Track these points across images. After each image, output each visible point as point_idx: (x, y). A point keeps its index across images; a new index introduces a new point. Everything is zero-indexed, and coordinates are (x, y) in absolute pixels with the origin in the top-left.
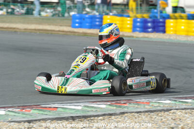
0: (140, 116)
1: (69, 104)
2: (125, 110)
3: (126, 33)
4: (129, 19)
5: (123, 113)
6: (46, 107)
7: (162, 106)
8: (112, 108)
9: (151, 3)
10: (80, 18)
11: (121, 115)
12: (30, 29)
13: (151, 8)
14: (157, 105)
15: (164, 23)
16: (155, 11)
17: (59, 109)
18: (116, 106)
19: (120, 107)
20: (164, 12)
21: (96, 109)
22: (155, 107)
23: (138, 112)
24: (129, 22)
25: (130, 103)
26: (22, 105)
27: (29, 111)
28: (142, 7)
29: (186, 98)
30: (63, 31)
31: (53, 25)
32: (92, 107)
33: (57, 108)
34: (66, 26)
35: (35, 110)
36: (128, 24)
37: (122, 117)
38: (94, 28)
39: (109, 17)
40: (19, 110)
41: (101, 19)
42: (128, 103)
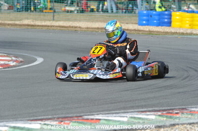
0: (193, 128)
1: (114, 115)
2: (177, 121)
3: (195, 30)
5: (174, 125)
6: (88, 119)
8: (162, 119)
10: (148, 15)
11: (171, 127)
12: (92, 28)
17: (101, 121)
18: (167, 117)
19: (171, 117)
21: (143, 121)
23: (190, 124)
25: (183, 113)
26: (63, 116)
27: (69, 124)
32: (140, 118)
33: (100, 119)
34: (132, 23)
35: (75, 122)
37: (172, 129)
38: (162, 26)
39: (178, 13)
40: (57, 122)
41: (170, 15)
42: (180, 113)
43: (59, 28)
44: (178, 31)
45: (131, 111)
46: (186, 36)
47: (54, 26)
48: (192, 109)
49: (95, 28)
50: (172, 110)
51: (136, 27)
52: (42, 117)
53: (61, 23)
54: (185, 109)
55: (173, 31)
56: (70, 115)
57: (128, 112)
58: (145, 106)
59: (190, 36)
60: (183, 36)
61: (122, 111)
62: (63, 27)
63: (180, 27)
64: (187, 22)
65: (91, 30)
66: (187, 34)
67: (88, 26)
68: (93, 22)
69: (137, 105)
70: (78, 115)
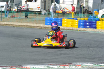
1: (37, 65)
3: (74, 28)
4: (76, 20)
7: (88, 67)
9: (89, 12)
12: (22, 26)
13: (90, 15)
14: (85, 66)
15: (96, 23)
16: (92, 16)
20: (97, 17)
22: (84, 67)
24: (76, 22)
25: (70, 65)
26: (12, 65)
28: (85, 14)
29: (101, 63)
30: (40, 27)
31: (35, 23)
34: (42, 24)
35: (18, 68)
36: (76, 23)
39: (65, 19)
40: (9, 68)
41: (62, 20)
42: (69, 65)
43: (5, 25)
44: (66, 28)
45: (45, 64)
46: (70, 31)
47: (2, 24)
48: (75, 64)
49: (23, 26)
50: (65, 64)
51: (44, 26)
52: (2, 66)
53: (5, 23)
54: (71, 64)
55: (63, 28)
56: (15, 65)
57: (43, 65)
58: (51, 62)
59: (72, 31)
60: (69, 31)
61: (41, 64)
62: (7, 24)
63: (67, 26)
64: (70, 24)
65: (21, 26)
66: (70, 30)
67: (20, 25)
68: (21, 23)
69: (47, 61)
70: (19, 65)
